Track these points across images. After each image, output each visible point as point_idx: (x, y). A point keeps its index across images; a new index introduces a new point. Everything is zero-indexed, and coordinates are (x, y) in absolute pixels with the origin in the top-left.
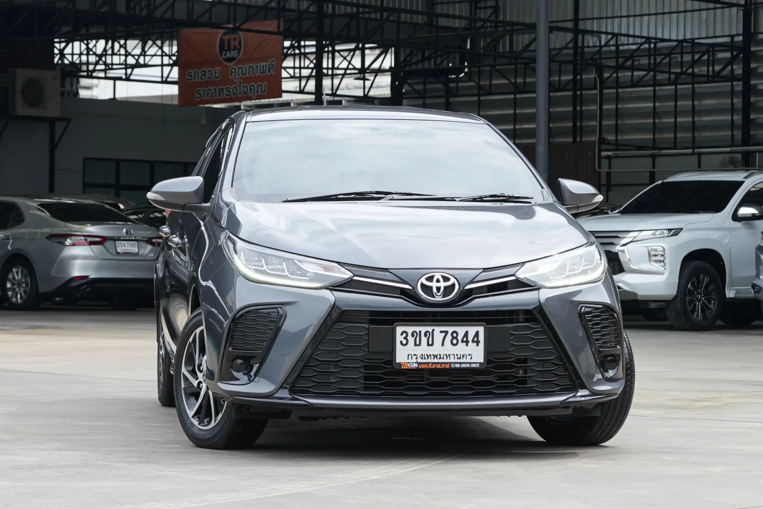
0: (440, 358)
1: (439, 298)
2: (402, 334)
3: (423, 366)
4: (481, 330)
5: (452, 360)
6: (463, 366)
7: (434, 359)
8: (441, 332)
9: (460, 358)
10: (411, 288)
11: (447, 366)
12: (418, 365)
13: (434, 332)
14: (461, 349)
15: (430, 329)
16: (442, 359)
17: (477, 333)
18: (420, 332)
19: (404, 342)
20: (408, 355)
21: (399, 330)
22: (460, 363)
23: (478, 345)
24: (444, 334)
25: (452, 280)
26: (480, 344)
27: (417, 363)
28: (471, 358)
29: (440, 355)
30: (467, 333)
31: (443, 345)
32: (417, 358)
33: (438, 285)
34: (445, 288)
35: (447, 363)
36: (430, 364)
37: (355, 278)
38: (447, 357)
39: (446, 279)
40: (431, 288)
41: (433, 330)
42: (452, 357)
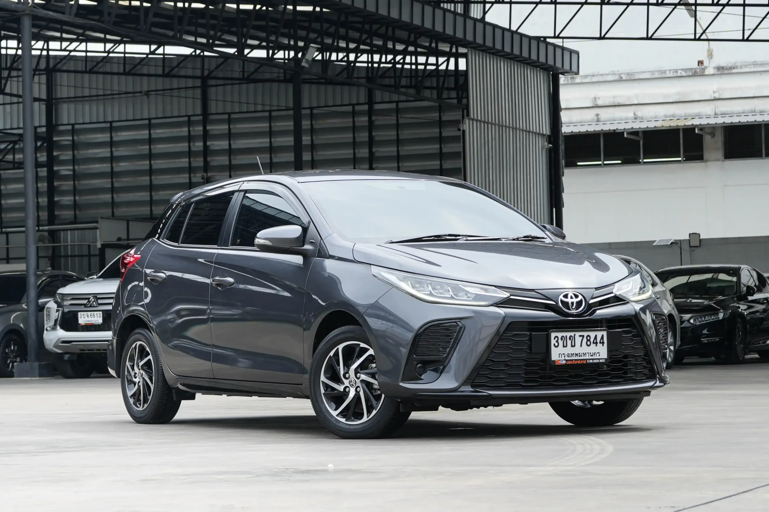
0: (580, 356)
1: (574, 312)
2: (555, 339)
3: (569, 363)
4: (605, 333)
5: (587, 357)
6: (595, 361)
7: (576, 357)
8: (580, 336)
9: (592, 356)
10: (554, 303)
11: (585, 362)
12: (566, 362)
13: (576, 337)
14: (593, 349)
15: (572, 334)
16: (581, 357)
17: (603, 336)
18: (566, 336)
19: (556, 344)
20: (559, 354)
21: (553, 335)
22: (593, 359)
23: (603, 345)
24: (581, 338)
25: (580, 297)
26: (604, 345)
27: (565, 360)
28: (599, 356)
29: (579, 353)
30: (596, 336)
31: (581, 346)
32: (565, 357)
33: (572, 300)
34: (577, 302)
35: (584, 360)
36: (574, 361)
37: (512, 297)
38: (584, 355)
39: (576, 296)
40: (567, 303)
41: (575, 335)
42: (587, 354)
